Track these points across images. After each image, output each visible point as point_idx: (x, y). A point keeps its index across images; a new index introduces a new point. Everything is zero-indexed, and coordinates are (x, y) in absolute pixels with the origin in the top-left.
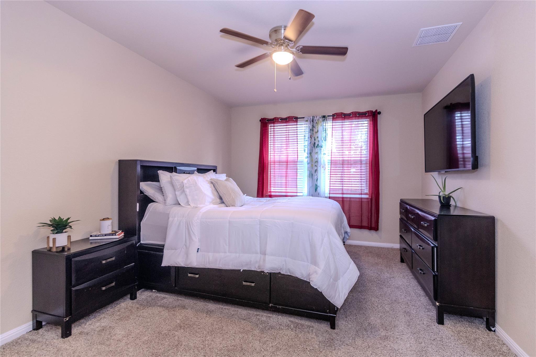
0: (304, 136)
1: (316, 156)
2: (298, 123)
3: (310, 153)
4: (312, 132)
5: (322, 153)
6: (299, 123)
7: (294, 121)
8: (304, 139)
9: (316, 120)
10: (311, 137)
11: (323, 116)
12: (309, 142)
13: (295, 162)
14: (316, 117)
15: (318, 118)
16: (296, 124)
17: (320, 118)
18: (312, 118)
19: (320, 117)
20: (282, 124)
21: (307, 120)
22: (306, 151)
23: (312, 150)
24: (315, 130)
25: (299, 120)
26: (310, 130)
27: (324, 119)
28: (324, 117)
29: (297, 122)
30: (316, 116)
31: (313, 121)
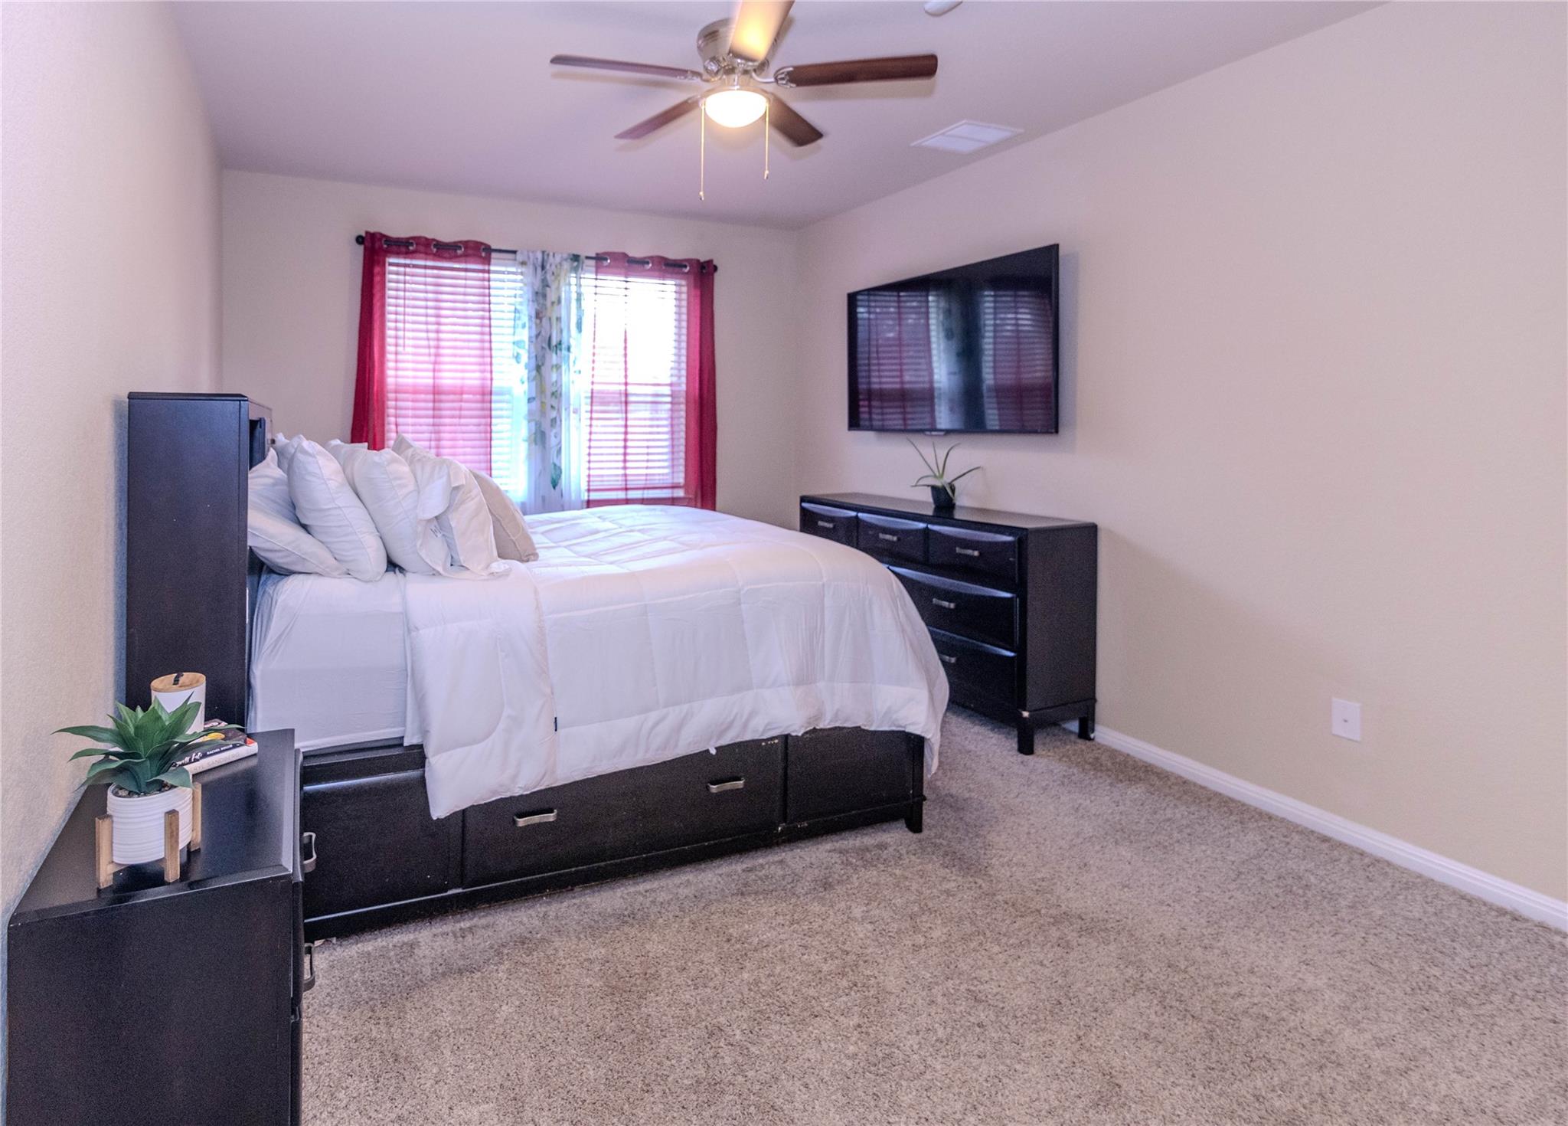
0: (516, 311)
1: (554, 377)
2: (492, 268)
3: (538, 368)
4: (541, 301)
5: (572, 369)
6: (495, 265)
7: (481, 257)
8: (515, 320)
9: (553, 267)
10: (538, 315)
11: (574, 255)
12: (534, 333)
13: (486, 393)
14: (551, 254)
15: (558, 258)
16: (486, 268)
17: (566, 260)
18: (539, 256)
19: (565, 256)
20: (439, 261)
21: (526, 259)
22: (524, 358)
23: (544, 357)
24: (552, 296)
25: (494, 255)
26: (537, 293)
27: (576, 264)
28: (576, 258)
29: (487, 261)
30: (554, 254)
31: (543, 267)
